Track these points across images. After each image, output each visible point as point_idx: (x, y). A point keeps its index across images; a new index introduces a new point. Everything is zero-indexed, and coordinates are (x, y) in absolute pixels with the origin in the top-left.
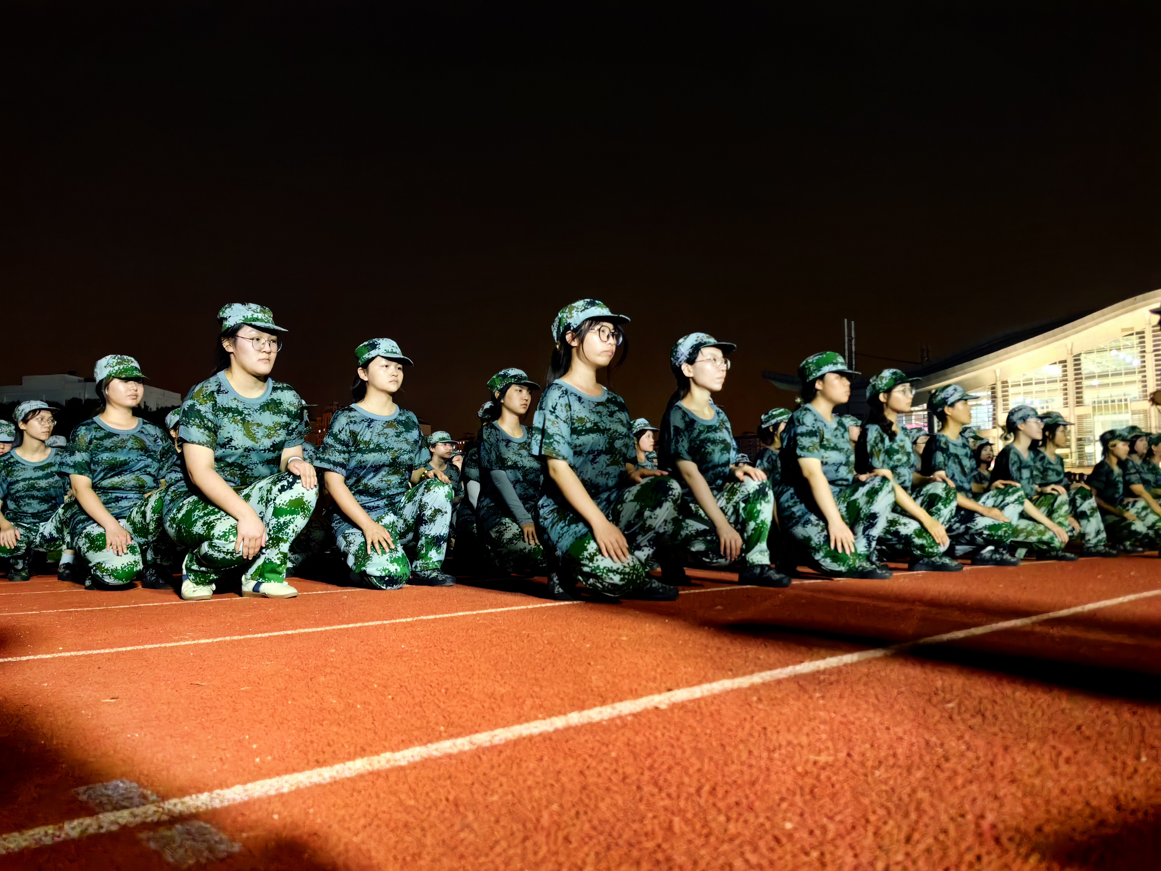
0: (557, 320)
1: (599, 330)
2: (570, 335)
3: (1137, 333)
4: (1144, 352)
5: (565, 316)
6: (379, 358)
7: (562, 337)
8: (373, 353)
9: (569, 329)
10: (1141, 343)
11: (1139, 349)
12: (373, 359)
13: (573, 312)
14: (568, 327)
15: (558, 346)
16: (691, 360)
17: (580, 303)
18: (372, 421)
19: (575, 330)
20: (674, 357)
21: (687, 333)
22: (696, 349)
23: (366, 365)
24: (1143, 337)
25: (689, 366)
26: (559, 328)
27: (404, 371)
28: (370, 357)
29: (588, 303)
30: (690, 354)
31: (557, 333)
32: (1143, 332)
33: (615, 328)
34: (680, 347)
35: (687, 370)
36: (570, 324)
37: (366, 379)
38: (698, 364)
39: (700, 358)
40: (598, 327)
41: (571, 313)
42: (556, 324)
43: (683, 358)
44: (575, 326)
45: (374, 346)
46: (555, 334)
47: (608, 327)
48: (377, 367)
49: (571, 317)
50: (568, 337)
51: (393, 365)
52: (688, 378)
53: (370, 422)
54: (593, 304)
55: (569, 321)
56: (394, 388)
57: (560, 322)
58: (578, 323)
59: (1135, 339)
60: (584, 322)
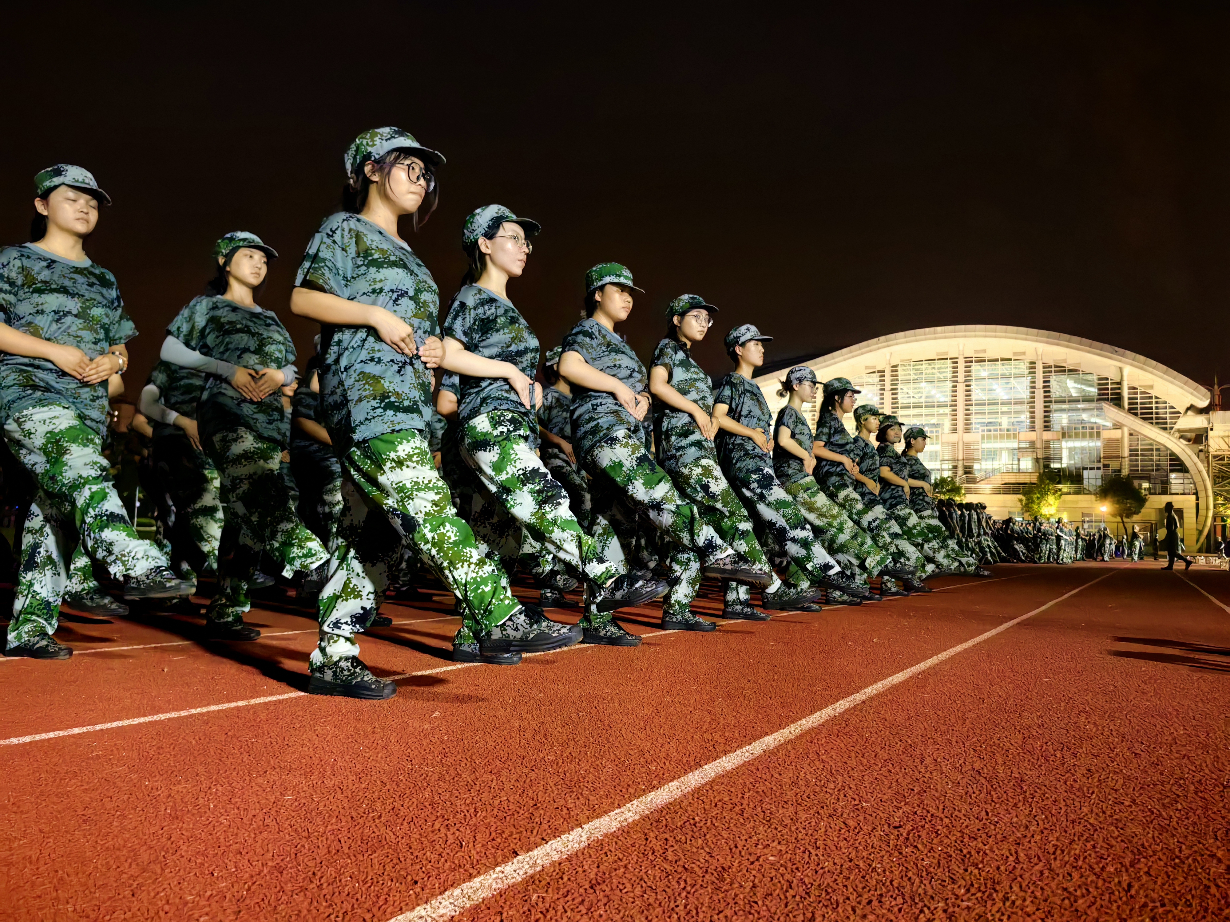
0: (353, 147)
1: (409, 165)
2: (370, 166)
3: (879, 372)
4: (883, 389)
5: (365, 142)
6: (63, 188)
7: (358, 169)
8: (56, 181)
9: (369, 159)
10: (880, 381)
11: (879, 387)
12: (56, 187)
13: (377, 139)
14: (367, 157)
15: (351, 181)
16: (490, 234)
17: (386, 131)
18: (53, 262)
19: (376, 161)
20: (467, 228)
21: (486, 203)
22: (496, 223)
23: (45, 196)
24: (884, 376)
25: (487, 241)
26: (355, 158)
27: (100, 209)
28: (52, 184)
29: (396, 132)
30: (489, 227)
31: (352, 165)
32: (884, 371)
33: (427, 168)
34: (478, 217)
35: (484, 245)
36: (370, 153)
37: (45, 213)
38: (498, 240)
39: (501, 232)
40: (408, 162)
41: (373, 141)
42: (352, 151)
43: (480, 231)
44: (377, 157)
45: (58, 173)
46: (349, 166)
47: (419, 165)
48: (60, 199)
49: (374, 145)
50: (367, 169)
51: (83, 200)
52: (485, 254)
53: (51, 263)
54: (401, 134)
55: (370, 149)
56: (82, 228)
57: (357, 151)
58: (382, 153)
59: (876, 378)
60: (390, 152)
